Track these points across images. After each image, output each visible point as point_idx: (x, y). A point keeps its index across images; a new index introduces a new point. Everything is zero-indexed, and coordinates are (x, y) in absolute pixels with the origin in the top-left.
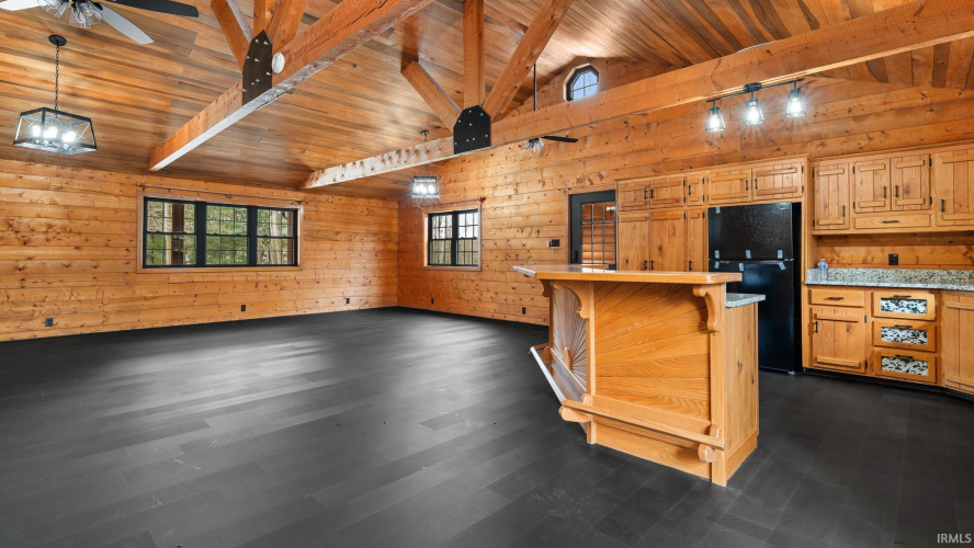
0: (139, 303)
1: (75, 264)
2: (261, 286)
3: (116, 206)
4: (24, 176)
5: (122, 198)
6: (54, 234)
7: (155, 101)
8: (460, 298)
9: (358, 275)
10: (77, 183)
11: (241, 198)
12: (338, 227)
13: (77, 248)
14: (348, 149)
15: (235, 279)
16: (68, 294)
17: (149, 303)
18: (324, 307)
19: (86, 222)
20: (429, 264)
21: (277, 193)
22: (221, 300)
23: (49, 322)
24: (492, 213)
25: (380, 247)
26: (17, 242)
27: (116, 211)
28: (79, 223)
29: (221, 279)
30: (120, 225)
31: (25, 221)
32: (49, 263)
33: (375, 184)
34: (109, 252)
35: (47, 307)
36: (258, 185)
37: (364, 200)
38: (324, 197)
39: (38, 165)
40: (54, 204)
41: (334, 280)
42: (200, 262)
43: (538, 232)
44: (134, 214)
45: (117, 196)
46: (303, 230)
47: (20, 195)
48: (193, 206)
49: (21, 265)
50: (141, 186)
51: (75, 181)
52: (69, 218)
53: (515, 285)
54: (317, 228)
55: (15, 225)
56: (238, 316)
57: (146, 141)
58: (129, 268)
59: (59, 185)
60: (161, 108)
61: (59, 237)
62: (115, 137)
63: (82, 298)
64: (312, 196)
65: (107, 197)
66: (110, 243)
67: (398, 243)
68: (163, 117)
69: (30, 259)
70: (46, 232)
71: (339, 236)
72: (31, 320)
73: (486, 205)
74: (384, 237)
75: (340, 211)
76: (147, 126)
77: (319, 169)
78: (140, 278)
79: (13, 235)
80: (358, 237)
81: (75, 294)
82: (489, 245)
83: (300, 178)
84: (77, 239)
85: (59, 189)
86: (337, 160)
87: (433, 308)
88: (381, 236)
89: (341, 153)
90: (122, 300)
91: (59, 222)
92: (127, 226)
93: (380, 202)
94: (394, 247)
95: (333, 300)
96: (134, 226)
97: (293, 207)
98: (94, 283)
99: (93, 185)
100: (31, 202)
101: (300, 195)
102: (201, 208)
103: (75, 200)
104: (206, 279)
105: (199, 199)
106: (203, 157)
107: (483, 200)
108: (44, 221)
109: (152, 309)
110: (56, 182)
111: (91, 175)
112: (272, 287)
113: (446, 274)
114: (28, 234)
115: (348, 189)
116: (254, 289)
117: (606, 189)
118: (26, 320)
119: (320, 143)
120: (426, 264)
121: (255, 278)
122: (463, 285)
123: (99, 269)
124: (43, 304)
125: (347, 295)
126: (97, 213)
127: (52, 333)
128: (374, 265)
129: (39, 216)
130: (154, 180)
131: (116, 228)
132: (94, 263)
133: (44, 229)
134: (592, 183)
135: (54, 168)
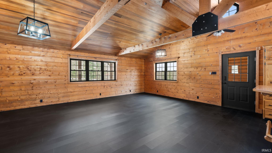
0: (69, 94)
1: (49, 81)
2: (105, 87)
3: (61, 61)
4: (32, 52)
5: (63, 59)
6: (42, 71)
7: (73, 21)
8: (169, 91)
9: (133, 83)
10: (49, 54)
11: (99, 59)
12: (128, 68)
13: (49, 76)
14: (134, 41)
15: (98, 85)
16: (47, 91)
17: (72, 93)
18: (123, 93)
19: (52, 67)
20: (156, 79)
21: (110, 57)
22: (94, 92)
23: (41, 101)
24: (183, 62)
25: (139, 74)
26: (30, 74)
27: (61, 63)
28: (50, 67)
29: (94, 85)
30: (63, 68)
31: (33, 67)
32: (41, 81)
33: (139, 54)
34: (59, 77)
35: (41, 96)
36: (104, 54)
37: (134, 59)
38: (123, 58)
39: (36, 48)
40: (42, 61)
41: (126, 84)
42: (87, 80)
43: (205, 69)
44: (67, 64)
45: (62, 58)
46: (117, 69)
47: (31, 58)
48: (85, 61)
49: (32, 82)
50: (69, 55)
51: (48, 53)
52: (47, 65)
53: (193, 88)
54: (121, 68)
55: (30, 68)
56: (99, 97)
57: (70, 38)
58: (66, 82)
59: (43, 55)
60: (75, 24)
61: (44, 72)
62: (60, 37)
63: (51, 92)
64: (120, 58)
65: (59, 59)
66: (60, 74)
67: (144, 72)
68: (75, 28)
69: (35, 80)
70: (40, 71)
71: (128, 70)
72: (36, 100)
73: (180, 59)
74: (140, 70)
75: (128, 62)
76: (70, 32)
77: (124, 48)
78: (69, 85)
79: (29, 72)
80: (133, 71)
81: (49, 91)
82: (182, 73)
83: (117, 52)
84: (49, 73)
85: (43, 56)
86: (130, 45)
87: (158, 94)
88: (139, 70)
89: (132, 42)
90: (64, 93)
91: (43, 67)
92: (65, 68)
93: (139, 60)
94: (143, 74)
95: (126, 91)
96: (67, 68)
97: (114, 61)
98: (55, 87)
99: (54, 55)
100: (34, 61)
101: (116, 58)
102: (87, 62)
103: (48, 59)
104: (89, 85)
105: (87, 59)
106: (88, 44)
107: (179, 58)
108: (39, 67)
109: (73, 95)
110: (42, 54)
111: (53, 51)
112: (109, 87)
113: (163, 83)
114: (34, 71)
115: (131, 55)
116: (103, 88)
117: (243, 51)
118: (34, 100)
119: (126, 39)
120: (155, 79)
121: (103, 85)
122: (170, 87)
123: (57, 83)
124: (39, 95)
125: (130, 89)
126: (56, 64)
127: (43, 104)
128: (137, 79)
129: (37, 65)
130: (73, 53)
131: (61, 69)
132: (55, 81)
133: (39, 70)
134: (235, 49)
135: (41, 49)
